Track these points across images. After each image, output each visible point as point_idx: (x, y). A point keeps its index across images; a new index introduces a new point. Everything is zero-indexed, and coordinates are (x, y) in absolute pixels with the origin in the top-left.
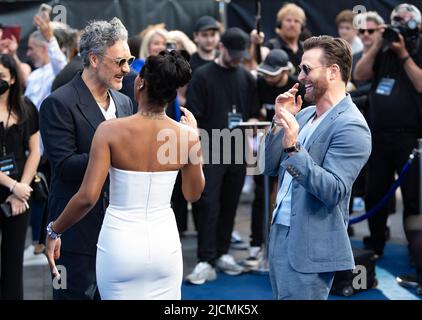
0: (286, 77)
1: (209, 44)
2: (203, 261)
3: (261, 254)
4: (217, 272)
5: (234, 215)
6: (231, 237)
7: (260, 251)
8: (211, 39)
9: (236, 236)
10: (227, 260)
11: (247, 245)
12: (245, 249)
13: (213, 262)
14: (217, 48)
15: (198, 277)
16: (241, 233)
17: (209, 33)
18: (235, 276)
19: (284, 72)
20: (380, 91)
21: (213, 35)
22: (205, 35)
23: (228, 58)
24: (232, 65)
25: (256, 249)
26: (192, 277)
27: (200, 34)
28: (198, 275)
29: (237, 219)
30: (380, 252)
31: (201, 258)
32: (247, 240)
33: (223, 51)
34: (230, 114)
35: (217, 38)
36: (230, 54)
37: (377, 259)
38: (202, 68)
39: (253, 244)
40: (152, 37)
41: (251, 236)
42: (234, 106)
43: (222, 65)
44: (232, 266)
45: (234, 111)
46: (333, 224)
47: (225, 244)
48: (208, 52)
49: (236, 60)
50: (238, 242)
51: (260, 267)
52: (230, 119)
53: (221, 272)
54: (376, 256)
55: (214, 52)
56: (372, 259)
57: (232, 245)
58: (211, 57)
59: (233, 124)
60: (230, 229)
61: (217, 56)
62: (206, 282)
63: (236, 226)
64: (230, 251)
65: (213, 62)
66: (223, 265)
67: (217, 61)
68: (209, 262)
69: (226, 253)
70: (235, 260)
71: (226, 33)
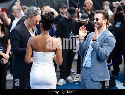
0: (87, 22)
1: (64, 12)
2: (62, 78)
3: (80, 76)
4: (66, 82)
5: (71, 64)
6: (70, 71)
7: (80, 75)
8: (64, 10)
9: (72, 71)
10: (69, 78)
11: (76, 73)
12: (75, 75)
13: (65, 79)
14: (66, 13)
15: (60, 84)
16: (74, 70)
17: (64, 8)
18: (72, 83)
19: (87, 20)
20: (116, 26)
21: (65, 9)
22: (63, 9)
23: (70, 16)
24: (71, 18)
25: (79, 75)
26: (59, 83)
27: (61, 9)
28: (60, 82)
29: (73, 65)
30: (117, 75)
31: (61, 77)
32: (76, 72)
33: (68, 14)
34: (70, 33)
35: (66, 10)
36: (70, 15)
37: (116, 78)
38: (61, 19)
39: (77, 73)
40: (46, 10)
41: (77, 71)
42: (71, 31)
43: (68, 18)
44: (71, 80)
45: (71, 32)
46: (104, 66)
47: (69, 73)
48: (64, 14)
49: (72, 17)
50: (73, 73)
51: (80, 80)
52: (70, 35)
53: (68, 82)
54: (116, 77)
55: (65, 14)
56: (114, 77)
57: (71, 74)
58: (64, 16)
59: (71, 36)
60: (70, 69)
61: (66, 15)
62: (63, 85)
63: (72, 68)
64: (70, 75)
65: (65, 17)
66: (68, 80)
67: (66, 17)
68: (64, 79)
69: (69, 76)
70: (72, 78)
71: (69, 8)
